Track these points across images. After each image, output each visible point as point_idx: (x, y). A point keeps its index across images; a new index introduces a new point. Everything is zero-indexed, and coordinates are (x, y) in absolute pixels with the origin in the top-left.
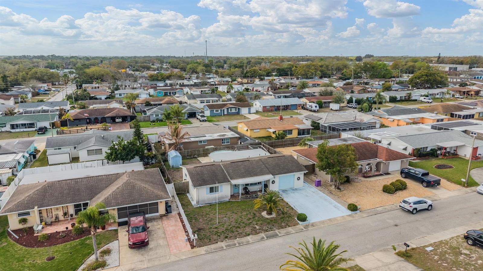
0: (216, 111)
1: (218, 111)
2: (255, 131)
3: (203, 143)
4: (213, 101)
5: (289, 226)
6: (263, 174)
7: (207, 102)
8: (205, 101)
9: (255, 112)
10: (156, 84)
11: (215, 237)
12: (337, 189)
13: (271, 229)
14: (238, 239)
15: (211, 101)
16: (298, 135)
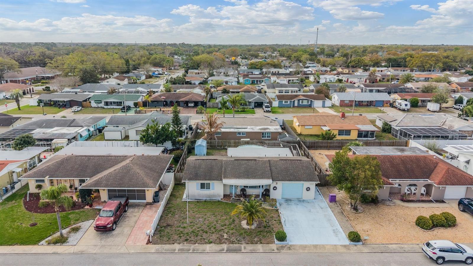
0: (285, 102)
1: (287, 102)
2: (306, 127)
3: (241, 135)
4: (292, 92)
5: (261, 243)
6: (262, 178)
7: (285, 92)
8: (284, 91)
9: (331, 106)
10: (252, 72)
11: (176, 237)
12: (352, 210)
13: (239, 242)
14: (197, 244)
15: (290, 91)
16: (358, 137)
